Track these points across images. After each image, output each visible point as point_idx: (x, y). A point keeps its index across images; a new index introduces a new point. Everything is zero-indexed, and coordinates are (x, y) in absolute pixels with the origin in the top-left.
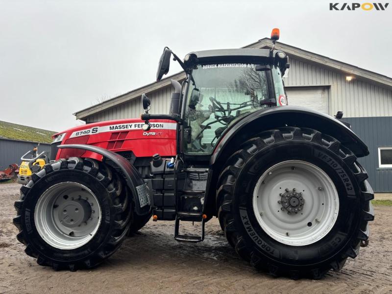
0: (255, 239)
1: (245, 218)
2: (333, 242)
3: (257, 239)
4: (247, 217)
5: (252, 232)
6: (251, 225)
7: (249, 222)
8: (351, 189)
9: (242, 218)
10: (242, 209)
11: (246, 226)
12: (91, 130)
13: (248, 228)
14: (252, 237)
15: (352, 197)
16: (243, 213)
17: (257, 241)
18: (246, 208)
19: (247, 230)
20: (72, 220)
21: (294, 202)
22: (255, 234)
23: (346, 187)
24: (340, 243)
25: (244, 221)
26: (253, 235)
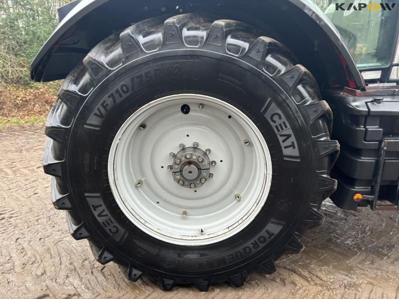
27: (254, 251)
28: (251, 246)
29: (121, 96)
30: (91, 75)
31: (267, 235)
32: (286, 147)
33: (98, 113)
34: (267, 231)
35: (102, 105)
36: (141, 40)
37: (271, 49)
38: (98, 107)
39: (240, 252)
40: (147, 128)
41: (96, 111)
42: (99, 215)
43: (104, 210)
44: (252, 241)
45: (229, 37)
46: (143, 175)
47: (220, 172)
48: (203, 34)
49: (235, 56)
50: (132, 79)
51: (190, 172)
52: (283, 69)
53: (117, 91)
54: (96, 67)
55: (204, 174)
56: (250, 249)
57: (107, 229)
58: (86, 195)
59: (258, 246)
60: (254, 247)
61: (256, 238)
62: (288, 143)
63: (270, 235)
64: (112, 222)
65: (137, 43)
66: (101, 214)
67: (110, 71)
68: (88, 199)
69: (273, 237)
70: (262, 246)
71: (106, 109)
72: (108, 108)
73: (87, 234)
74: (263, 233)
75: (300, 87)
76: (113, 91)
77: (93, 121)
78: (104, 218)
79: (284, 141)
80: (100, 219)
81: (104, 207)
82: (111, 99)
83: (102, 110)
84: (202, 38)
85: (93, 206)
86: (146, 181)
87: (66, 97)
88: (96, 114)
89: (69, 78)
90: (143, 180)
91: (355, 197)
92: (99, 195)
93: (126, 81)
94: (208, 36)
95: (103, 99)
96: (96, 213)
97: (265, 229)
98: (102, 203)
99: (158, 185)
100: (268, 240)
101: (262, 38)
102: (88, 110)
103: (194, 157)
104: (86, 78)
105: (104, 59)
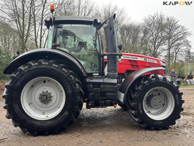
27: (61, 121)
28: (60, 119)
29: (26, 77)
30: (19, 72)
31: (64, 116)
32: (68, 90)
33: (20, 81)
34: (65, 114)
35: (21, 79)
36: (33, 64)
37: (63, 67)
38: (20, 80)
39: (57, 121)
40: (34, 87)
41: (19, 81)
42: (17, 111)
43: (18, 109)
44: (61, 118)
45: (54, 64)
46: (32, 101)
47: (54, 99)
48: (47, 63)
49: (55, 68)
50: (30, 73)
51: (44, 98)
52: (66, 71)
53: (25, 76)
54: (21, 70)
55: (48, 99)
56: (60, 120)
57: (18, 115)
58: (14, 104)
59: (62, 119)
60: (61, 119)
61: (62, 117)
62: (69, 89)
63: (65, 115)
64: (20, 113)
65: (32, 65)
66: (17, 110)
67: (24, 71)
68: (14, 106)
69: (66, 116)
70: (63, 119)
71: (22, 80)
72: (23, 80)
73: (12, 117)
74: (64, 115)
75: (71, 76)
76: (24, 76)
77: (18, 83)
78: (18, 111)
79: (68, 89)
80: (17, 112)
81: (18, 108)
82: (24, 78)
83: (21, 81)
84: (47, 64)
85: (15, 108)
86: (32, 103)
87: (12, 78)
88: (19, 82)
89: (14, 73)
90: (31, 102)
91: (89, 105)
92: (17, 104)
93: (28, 74)
94: (48, 64)
95: (22, 78)
96: (16, 110)
97: (64, 114)
98: (18, 107)
99: (36, 104)
100: (65, 117)
101: (61, 65)
102: (17, 80)
103: (45, 94)
104: (18, 73)
105: (23, 68)
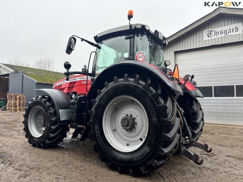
0: (101, 143)
1: (97, 130)
2: (142, 152)
3: (102, 144)
4: (99, 130)
5: (100, 139)
6: (100, 135)
7: (99, 133)
8: (155, 117)
9: (96, 130)
10: (96, 125)
11: (97, 135)
12: (63, 82)
13: (98, 136)
14: (100, 142)
15: (156, 122)
16: (97, 127)
17: (102, 145)
18: (98, 125)
19: (98, 138)
20: (40, 124)
21: (125, 123)
22: (101, 141)
23: (152, 115)
24: (146, 154)
25: (97, 132)
26: (100, 141)
